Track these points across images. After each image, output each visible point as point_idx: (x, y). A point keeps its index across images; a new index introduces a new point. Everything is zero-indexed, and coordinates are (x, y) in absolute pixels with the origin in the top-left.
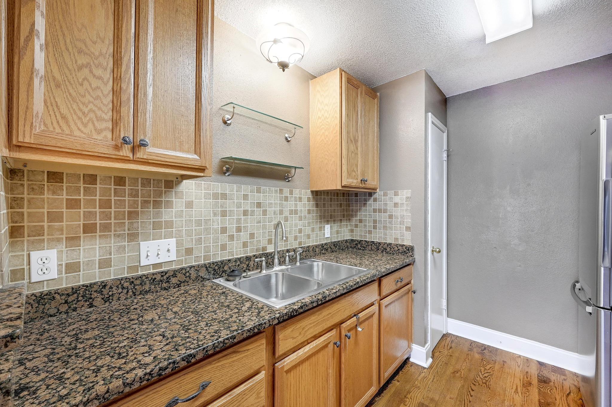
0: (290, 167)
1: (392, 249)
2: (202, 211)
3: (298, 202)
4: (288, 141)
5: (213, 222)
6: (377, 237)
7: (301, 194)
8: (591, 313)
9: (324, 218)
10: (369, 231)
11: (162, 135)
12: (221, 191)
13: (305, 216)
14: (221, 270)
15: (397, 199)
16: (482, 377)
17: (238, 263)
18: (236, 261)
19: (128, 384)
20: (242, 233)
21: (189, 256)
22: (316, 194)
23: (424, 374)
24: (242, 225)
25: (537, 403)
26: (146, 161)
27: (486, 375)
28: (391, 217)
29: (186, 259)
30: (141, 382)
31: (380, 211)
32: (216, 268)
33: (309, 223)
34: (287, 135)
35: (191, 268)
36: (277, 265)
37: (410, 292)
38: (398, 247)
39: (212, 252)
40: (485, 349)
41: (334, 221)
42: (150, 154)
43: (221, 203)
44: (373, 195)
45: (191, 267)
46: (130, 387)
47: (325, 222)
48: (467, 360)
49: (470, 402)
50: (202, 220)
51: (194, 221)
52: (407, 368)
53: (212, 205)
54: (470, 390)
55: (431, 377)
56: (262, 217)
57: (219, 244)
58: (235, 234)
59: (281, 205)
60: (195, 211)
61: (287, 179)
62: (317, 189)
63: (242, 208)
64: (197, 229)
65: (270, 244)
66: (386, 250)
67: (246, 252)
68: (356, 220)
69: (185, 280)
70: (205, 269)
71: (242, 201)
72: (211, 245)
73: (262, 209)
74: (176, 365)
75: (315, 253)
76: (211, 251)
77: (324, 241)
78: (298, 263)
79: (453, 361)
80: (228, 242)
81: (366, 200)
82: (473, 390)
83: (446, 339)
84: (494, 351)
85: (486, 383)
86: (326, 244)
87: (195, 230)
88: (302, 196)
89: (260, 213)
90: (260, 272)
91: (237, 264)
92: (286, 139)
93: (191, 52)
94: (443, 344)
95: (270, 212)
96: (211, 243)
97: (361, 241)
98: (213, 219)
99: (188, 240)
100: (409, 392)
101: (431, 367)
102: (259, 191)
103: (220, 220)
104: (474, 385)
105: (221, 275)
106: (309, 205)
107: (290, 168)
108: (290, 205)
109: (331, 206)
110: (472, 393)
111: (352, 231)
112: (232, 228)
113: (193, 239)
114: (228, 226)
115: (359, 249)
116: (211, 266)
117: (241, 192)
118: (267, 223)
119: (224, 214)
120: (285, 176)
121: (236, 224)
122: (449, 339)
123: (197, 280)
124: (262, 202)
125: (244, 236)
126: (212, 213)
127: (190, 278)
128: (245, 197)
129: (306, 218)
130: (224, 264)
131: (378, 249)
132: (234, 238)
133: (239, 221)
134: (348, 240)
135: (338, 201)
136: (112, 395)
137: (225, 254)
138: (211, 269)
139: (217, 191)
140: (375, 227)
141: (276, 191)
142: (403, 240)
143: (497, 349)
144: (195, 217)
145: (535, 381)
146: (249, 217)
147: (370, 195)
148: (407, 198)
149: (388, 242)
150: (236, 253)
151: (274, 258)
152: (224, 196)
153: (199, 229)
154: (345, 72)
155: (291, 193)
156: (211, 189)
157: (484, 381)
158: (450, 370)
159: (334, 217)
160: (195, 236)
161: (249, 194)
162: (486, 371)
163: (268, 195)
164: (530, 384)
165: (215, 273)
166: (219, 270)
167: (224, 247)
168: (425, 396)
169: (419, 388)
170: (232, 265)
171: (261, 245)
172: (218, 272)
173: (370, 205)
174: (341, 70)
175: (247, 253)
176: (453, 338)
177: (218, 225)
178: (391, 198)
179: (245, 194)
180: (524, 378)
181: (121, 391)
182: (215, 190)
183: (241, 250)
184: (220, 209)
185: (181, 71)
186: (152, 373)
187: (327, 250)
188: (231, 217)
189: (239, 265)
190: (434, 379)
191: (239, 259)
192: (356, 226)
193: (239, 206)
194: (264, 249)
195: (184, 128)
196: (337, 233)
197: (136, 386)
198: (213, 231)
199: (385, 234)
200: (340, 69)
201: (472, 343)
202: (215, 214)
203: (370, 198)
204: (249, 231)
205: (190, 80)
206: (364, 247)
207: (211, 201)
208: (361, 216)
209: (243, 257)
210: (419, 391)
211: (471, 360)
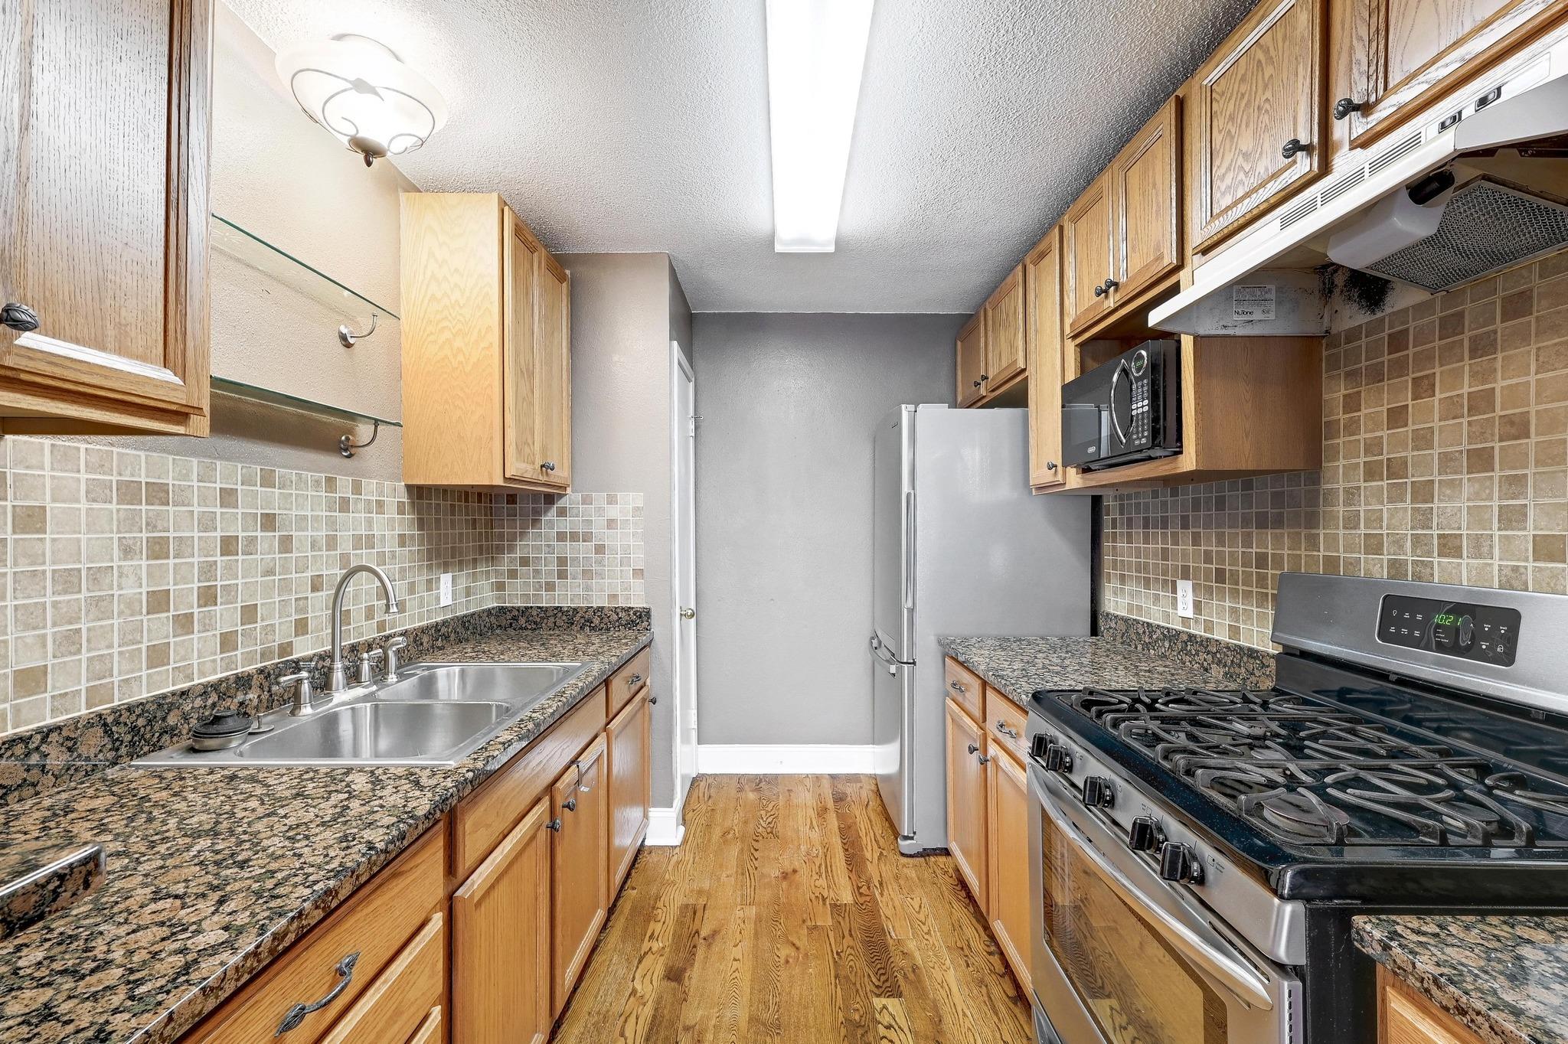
0: (352, 416)
1: (606, 620)
2: (79, 540)
3: (374, 515)
4: (348, 346)
5: (120, 577)
6: (568, 595)
7: (381, 494)
8: (894, 675)
9: (438, 556)
10: (547, 583)
11: (61, 297)
12: (147, 476)
13: (393, 554)
14: (157, 727)
15: (613, 512)
16: (765, 826)
17: (214, 698)
18: (204, 692)
19: (212, 989)
20: (218, 608)
21: (29, 696)
22: (419, 493)
23: (676, 857)
24: (219, 583)
25: (837, 831)
26: (9, 373)
27: (770, 820)
28: (600, 549)
29: (17, 710)
30: (237, 980)
31: (574, 537)
32: (141, 722)
33: (402, 570)
34: (344, 330)
35: (47, 736)
36: (341, 686)
37: (647, 702)
38: (618, 614)
39: (120, 674)
40: (760, 781)
41: (461, 562)
42: (30, 352)
43: (147, 513)
44: (558, 500)
45: (46, 734)
46: (217, 998)
47: (438, 566)
48: (739, 807)
49: (756, 868)
50: (79, 570)
51: (49, 575)
52: (642, 859)
53: (115, 523)
54: (753, 851)
55: (689, 857)
56: (277, 556)
57: (143, 647)
58: (196, 610)
59: (332, 523)
60: (54, 540)
61: (346, 450)
62: (422, 482)
63: (219, 529)
64: (60, 602)
65: (303, 634)
66: (592, 622)
67: (229, 664)
68: (512, 561)
69: (25, 780)
70: (101, 731)
71: (218, 510)
72: (116, 650)
73: (277, 534)
74: (303, 922)
75: (421, 648)
76: (115, 672)
77: (439, 616)
78: (394, 676)
79: (718, 817)
80: (174, 636)
81: (537, 513)
82: (756, 850)
83: (699, 785)
84: (772, 780)
85: (772, 833)
86: (445, 623)
87: (55, 604)
88: (385, 499)
89: (271, 546)
90: (293, 713)
91: (210, 702)
92: (343, 338)
93: (154, 58)
94: (695, 796)
95: (300, 540)
96: (116, 645)
97: (527, 608)
98: (119, 567)
99: (28, 640)
100: (658, 898)
101: (685, 841)
102: (267, 481)
103: (144, 569)
104: (757, 841)
105: (158, 742)
106: (401, 521)
107: (353, 420)
108: (355, 522)
109: (453, 527)
110: (756, 854)
111: (500, 586)
112: (185, 592)
113: (44, 636)
114: (172, 588)
115: (521, 628)
116: (122, 719)
117: (215, 482)
118: (294, 575)
119: (158, 549)
120: (342, 442)
121: (199, 581)
122: (702, 784)
123: (71, 772)
124: (277, 512)
125: (225, 616)
126: (116, 546)
127: (43, 771)
128: (228, 497)
129: (394, 557)
130: (166, 706)
131: (573, 624)
132: (193, 623)
133: (208, 570)
134: (493, 608)
135: (467, 514)
136: (180, 1025)
137: (164, 677)
138: (122, 729)
139: (133, 475)
140: (562, 575)
141: (317, 482)
142: (628, 598)
143: (776, 776)
144: (54, 563)
145: (830, 804)
146: (240, 557)
147: (550, 499)
148: (636, 509)
149: (595, 605)
150: (199, 669)
151: (333, 669)
152: (158, 493)
153: (69, 601)
154: (510, 209)
155: (357, 488)
156: (112, 470)
157: (769, 830)
158: (717, 833)
159: (461, 554)
160: (54, 625)
161: (239, 487)
162: (769, 814)
163: (293, 492)
164: (826, 809)
165: (136, 738)
166: (149, 728)
167: (158, 656)
168: (687, 891)
169: (674, 883)
170: (192, 708)
171: (278, 639)
172: (148, 736)
173: (550, 522)
174: (503, 203)
175: (233, 666)
176: (709, 781)
177: (137, 584)
178: (600, 511)
179: (225, 489)
180: (817, 804)
181: (197, 1012)
182: (128, 472)
183: (214, 661)
184: (144, 535)
185: (122, 108)
186: (259, 950)
187: (446, 637)
188: (184, 560)
189: (214, 705)
190: (694, 858)
191: (215, 686)
192: (513, 574)
193: (207, 523)
194: (285, 649)
195: (130, 282)
196: (468, 595)
197: (230, 988)
198: (122, 606)
199: (588, 588)
200: (500, 198)
201: (740, 778)
202: (127, 551)
203: (550, 508)
204: (239, 600)
205: (151, 140)
206: (535, 623)
207: (114, 506)
208: (526, 550)
209: (227, 679)
210: (675, 888)
211: (745, 806)
